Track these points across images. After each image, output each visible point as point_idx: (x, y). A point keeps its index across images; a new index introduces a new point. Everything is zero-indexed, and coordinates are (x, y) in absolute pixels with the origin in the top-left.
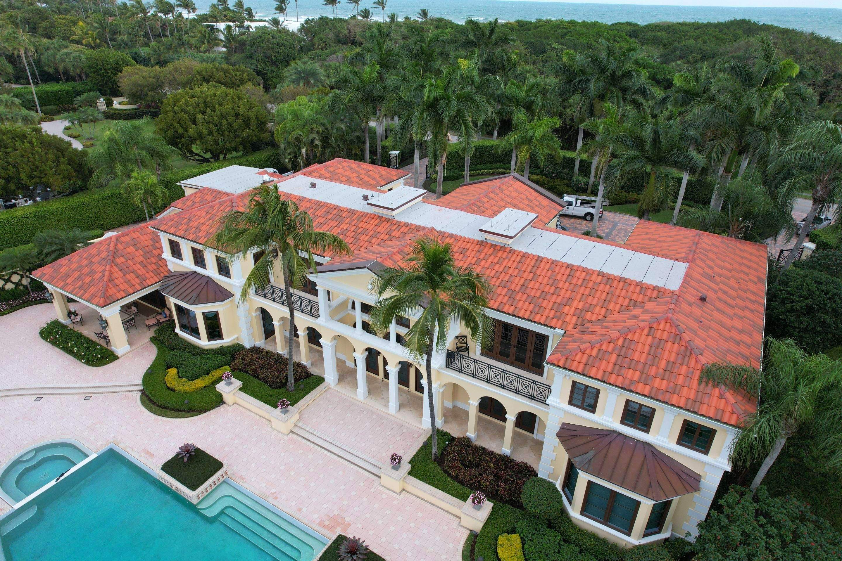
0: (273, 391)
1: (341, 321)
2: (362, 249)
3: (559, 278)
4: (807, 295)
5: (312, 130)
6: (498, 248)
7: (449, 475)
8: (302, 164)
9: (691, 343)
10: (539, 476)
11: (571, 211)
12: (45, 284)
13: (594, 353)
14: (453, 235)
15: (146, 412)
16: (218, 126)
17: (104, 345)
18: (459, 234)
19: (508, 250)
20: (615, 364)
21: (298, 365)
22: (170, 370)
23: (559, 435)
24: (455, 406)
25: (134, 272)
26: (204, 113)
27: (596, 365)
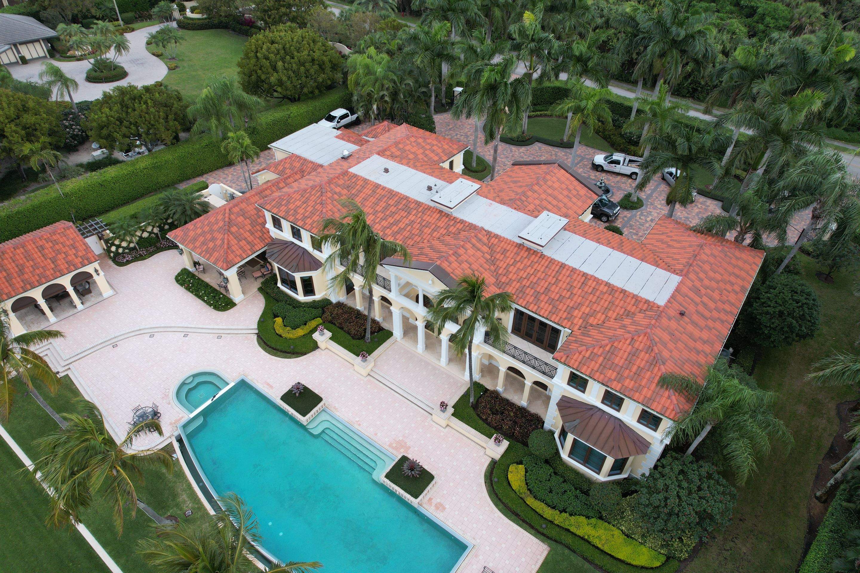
0: (355, 342)
1: (407, 295)
2: (425, 241)
3: (574, 285)
4: (781, 303)
5: (383, 85)
6: (532, 252)
7: (481, 418)
8: (373, 117)
9: (658, 355)
10: (545, 425)
11: (618, 168)
12: (178, 244)
13: (587, 355)
14: (498, 235)
15: (263, 352)
16: (297, 73)
17: (224, 293)
18: (502, 235)
19: (539, 255)
20: (601, 365)
21: (374, 321)
22: (277, 319)
23: (558, 404)
24: (490, 364)
25: (245, 239)
26: (283, 59)
27: (587, 364)
